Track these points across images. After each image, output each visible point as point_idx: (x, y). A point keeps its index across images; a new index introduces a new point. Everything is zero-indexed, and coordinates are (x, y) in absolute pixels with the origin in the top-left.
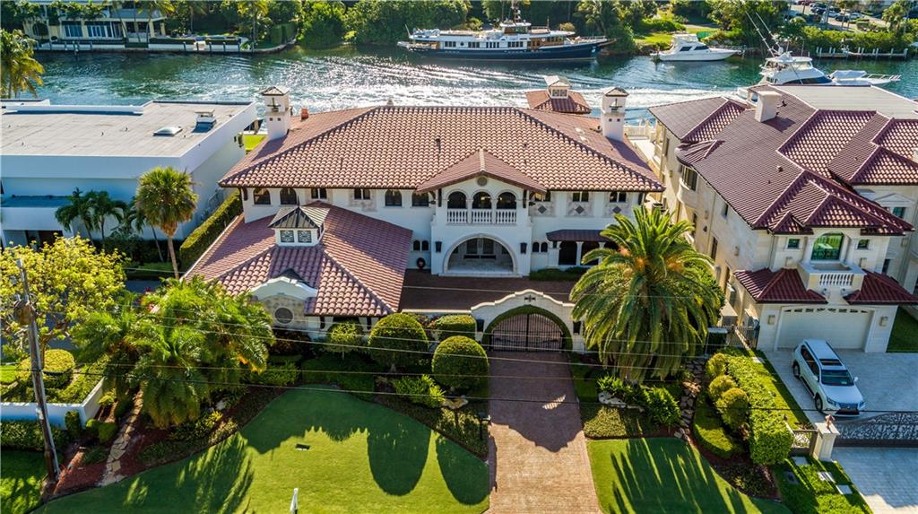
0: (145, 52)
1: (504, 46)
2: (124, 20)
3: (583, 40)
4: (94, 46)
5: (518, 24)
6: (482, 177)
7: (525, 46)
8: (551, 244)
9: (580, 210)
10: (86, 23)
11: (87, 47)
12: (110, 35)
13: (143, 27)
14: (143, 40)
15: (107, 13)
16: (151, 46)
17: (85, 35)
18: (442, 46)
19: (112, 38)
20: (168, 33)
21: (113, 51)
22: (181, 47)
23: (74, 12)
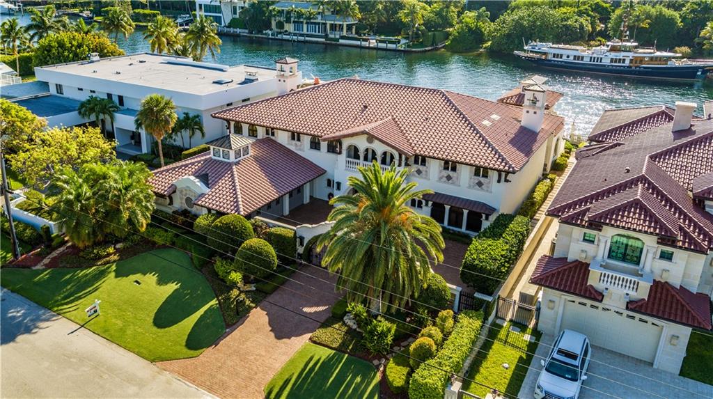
0: (336, 45)
1: (606, 61)
2: (329, 22)
4: (307, 38)
5: (624, 43)
6: (371, 138)
7: (627, 63)
8: (424, 202)
9: (449, 178)
10: (307, 23)
11: (302, 38)
12: (319, 32)
13: (341, 27)
14: (338, 37)
15: (319, 17)
16: (341, 41)
17: (305, 31)
18: (550, 57)
19: (320, 34)
20: (356, 33)
21: (317, 43)
22: (358, 43)
23: (300, 15)
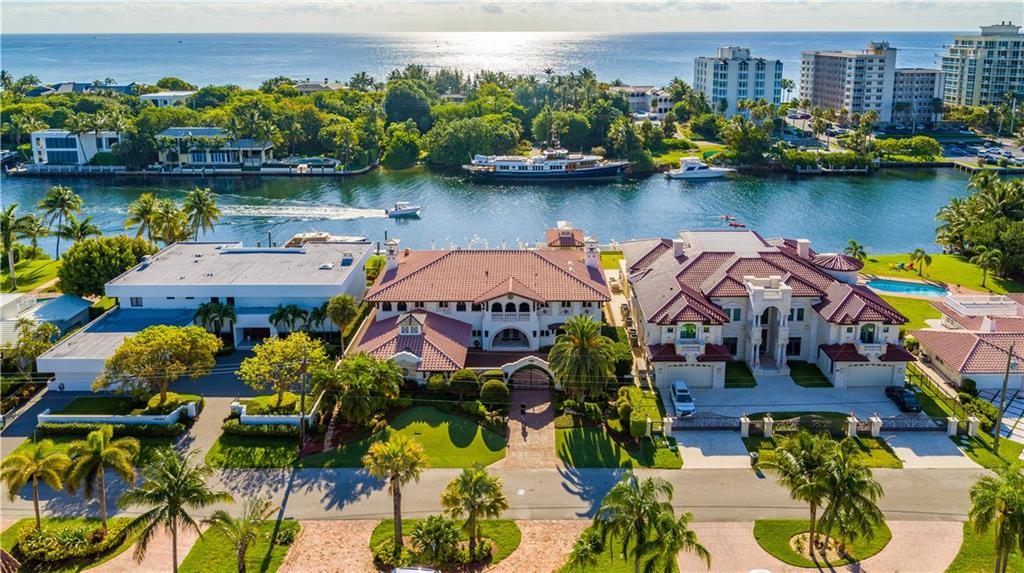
0: (257, 175)
1: (547, 169)
2: (242, 149)
3: (610, 163)
4: (217, 170)
5: (558, 151)
6: (511, 295)
7: (564, 169)
8: (551, 331)
9: (566, 312)
10: (210, 152)
11: (210, 171)
12: (229, 160)
13: (257, 154)
14: (256, 164)
15: (229, 144)
16: (263, 170)
17: (209, 161)
18: (498, 169)
19: (231, 163)
20: (275, 157)
21: (231, 174)
22: (287, 170)
23: (202, 144)
